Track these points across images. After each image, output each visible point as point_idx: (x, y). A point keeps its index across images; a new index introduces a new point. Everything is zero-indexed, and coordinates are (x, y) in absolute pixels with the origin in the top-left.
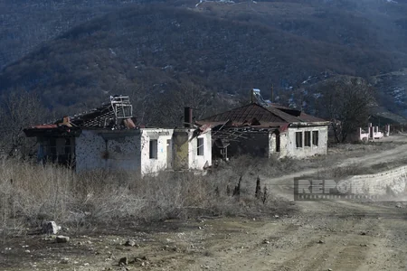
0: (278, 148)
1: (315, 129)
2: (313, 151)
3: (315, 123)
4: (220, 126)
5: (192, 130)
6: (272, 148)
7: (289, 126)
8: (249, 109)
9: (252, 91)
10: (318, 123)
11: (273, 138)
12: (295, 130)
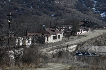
0: (48, 40)
1: (59, 35)
2: (58, 40)
3: (58, 33)
4: (34, 35)
5: (27, 38)
6: (46, 41)
7: (51, 35)
8: (42, 30)
9: (43, 26)
10: (59, 33)
11: (46, 38)
12: (53, 36)
